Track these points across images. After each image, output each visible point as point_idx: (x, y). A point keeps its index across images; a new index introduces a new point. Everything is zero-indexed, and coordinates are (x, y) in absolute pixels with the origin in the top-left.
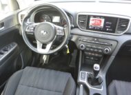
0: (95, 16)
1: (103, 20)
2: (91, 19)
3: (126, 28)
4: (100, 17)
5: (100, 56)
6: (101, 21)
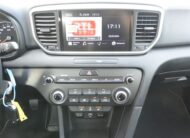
0: (77, 13)
1: (98, 21)
3: (153, 34)
5: (107, 109)
6: (93, 24)
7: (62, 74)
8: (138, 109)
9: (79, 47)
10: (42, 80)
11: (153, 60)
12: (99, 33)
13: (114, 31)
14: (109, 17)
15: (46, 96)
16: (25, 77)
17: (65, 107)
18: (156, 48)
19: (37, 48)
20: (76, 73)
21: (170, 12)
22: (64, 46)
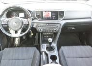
0: (45, 11)
1: (50, 13)
2: (44, 13)
3: (63, 16)
4: (49, 11)
5: (52, 34)
7: (42, 25)
8: (59, 34)
9: (46, 19)
10: (37, 26)
11: (62, 22)
12: (50, 16)
13: (54, 15)
14: (53, 12)
15: (38, 30)
16: (33, 25)
17: (42, 33)
18: (64, 19)
19: (36, 19)
20: (45, 24)
21: (68, 11)
22: (42, 18)
